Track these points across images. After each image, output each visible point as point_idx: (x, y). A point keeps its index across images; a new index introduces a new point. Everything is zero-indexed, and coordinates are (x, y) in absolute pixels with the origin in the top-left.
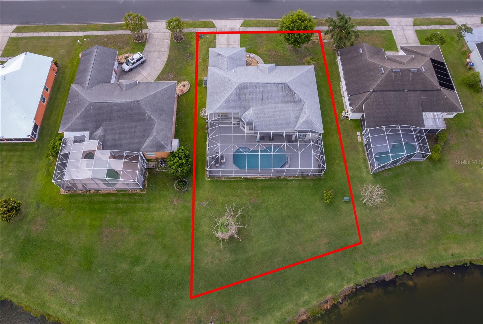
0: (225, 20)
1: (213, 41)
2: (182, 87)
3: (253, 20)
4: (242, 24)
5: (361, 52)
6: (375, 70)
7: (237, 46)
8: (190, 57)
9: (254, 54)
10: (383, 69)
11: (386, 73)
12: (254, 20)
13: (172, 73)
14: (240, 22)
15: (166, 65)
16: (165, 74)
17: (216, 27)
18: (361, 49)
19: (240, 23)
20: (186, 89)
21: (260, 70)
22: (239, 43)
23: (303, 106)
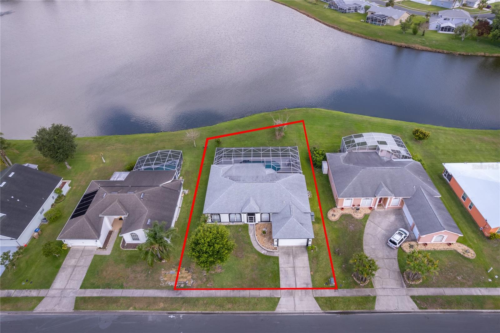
0: (304, 313)
1: (314, 273)
3: (261, 311)
4: (278, 302)
6: (147, 199)
7: (282, 266)
8: (337, 251)
9: (263, 253)
10: (141, 195)
11: (141, 192)
16: (358, 230)
17: (315, 298)
18: (148, 223)
19: (280, 304)
20: (330, 213)
21: (258, 205)
23: (224, 175)
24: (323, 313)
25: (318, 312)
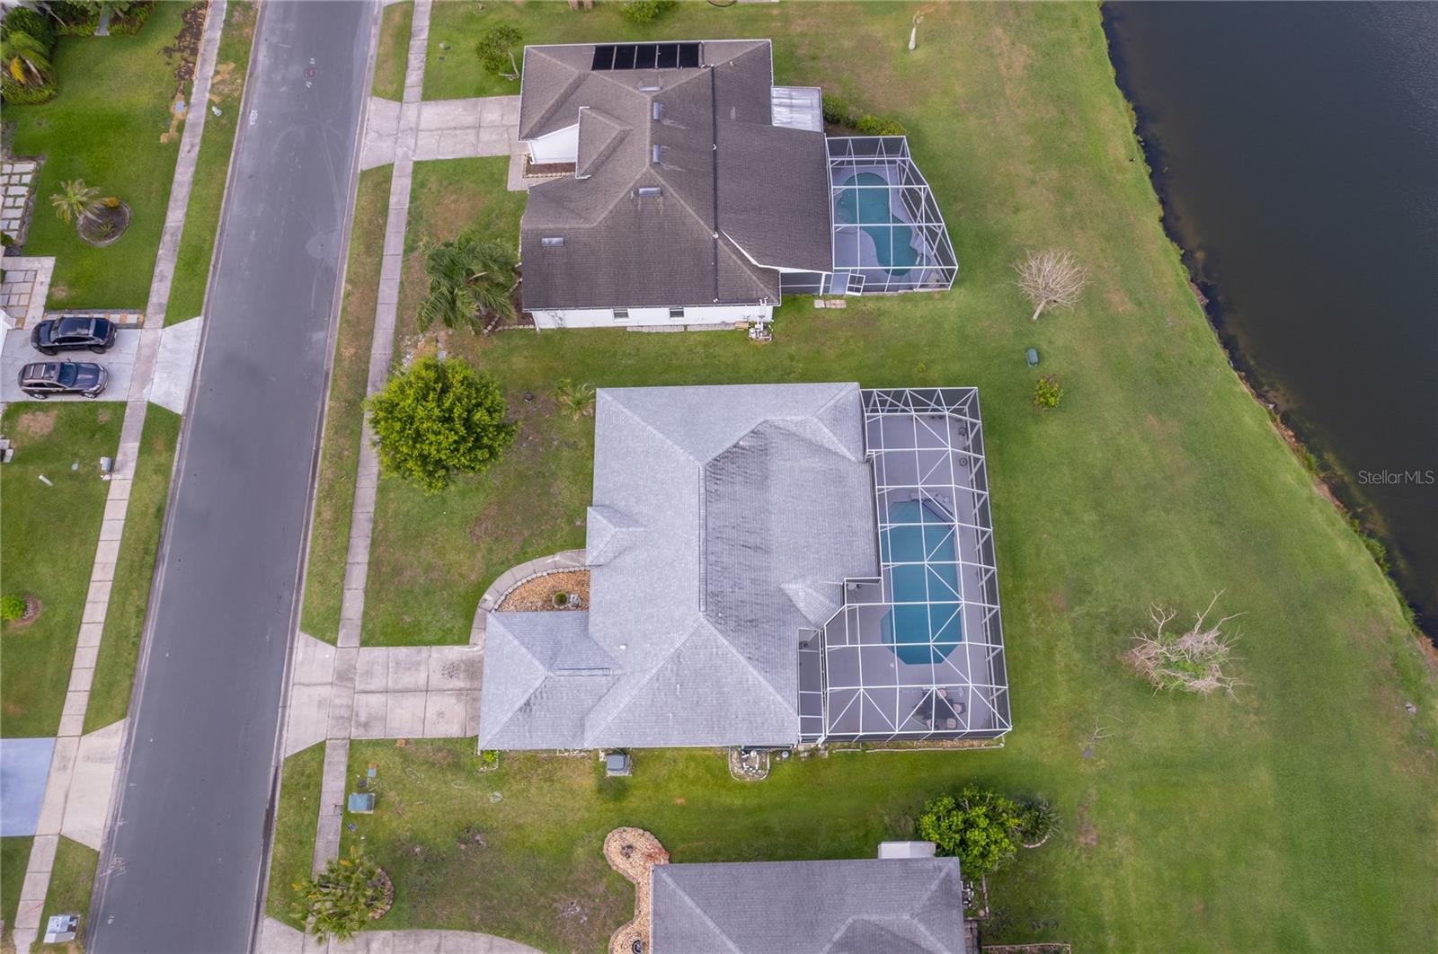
0: (284, 707)
1: (401, 749)
2: (636, 856)
3: (306, 596)
4: (323, 639)
5: (555, 240)
6: (643, 210)
7: (434, 655)
8: (478, 838)
9: (486, 596)
10: (645, 187)
11: (663, 182)
12: (303, 591)
13: (555, 905)
14: (307, 645)
15: (511, 937)
16: (560, 933)
17: (324, 742)
18: (546, 240)
19: (316, 645)
20: (644, 842)
21: (615, 557)
22: (425, 649)
23: (777, 428)
24: (278, 761)
25: (284, 746)
